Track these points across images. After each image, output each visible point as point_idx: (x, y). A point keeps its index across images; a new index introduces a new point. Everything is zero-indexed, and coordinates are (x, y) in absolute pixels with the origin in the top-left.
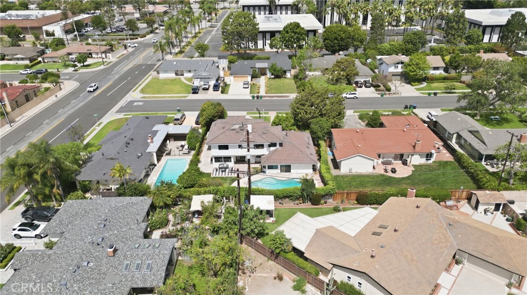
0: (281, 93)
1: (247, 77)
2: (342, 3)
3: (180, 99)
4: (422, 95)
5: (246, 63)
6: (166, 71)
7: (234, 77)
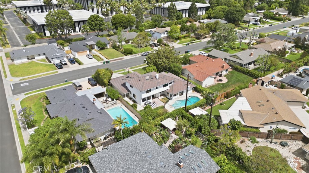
0: (116, 57)
1: (87, 51)
2: (111, 1)
3: (54, 74)
4: (183, 46)
5: (78, 43)
6: (19, 58)
7: (78, 53)
